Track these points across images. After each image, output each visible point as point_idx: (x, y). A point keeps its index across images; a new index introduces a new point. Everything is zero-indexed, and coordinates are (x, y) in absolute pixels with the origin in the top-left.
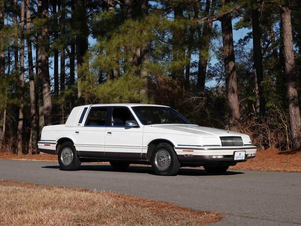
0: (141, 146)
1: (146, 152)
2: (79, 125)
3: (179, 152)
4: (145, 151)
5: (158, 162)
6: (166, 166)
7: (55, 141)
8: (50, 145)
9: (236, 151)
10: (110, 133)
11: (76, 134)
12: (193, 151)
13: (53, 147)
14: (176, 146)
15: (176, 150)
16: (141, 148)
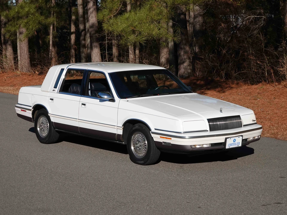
0: (116, 125)
1: (121, 134)
2: (54, 90)
3: (157, 138)
4: (120, 132)
5: (134, 146)
6: (142, 153)
7: (31, 107)
8: (26, 111)
9: (228, 138)
10: (84, 105)
11: (50, 101)
12: (171, 139)
13: (29, 114)
14: (153, 130)
15: (153, 135)
16: (116, 127)
